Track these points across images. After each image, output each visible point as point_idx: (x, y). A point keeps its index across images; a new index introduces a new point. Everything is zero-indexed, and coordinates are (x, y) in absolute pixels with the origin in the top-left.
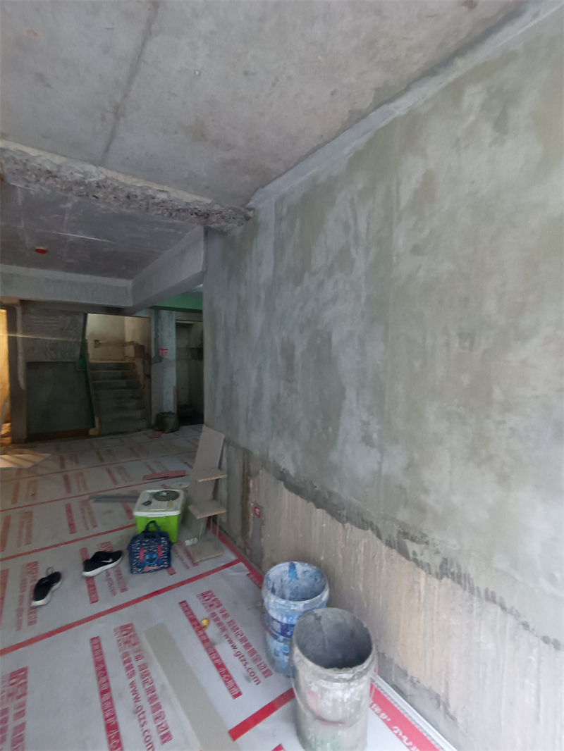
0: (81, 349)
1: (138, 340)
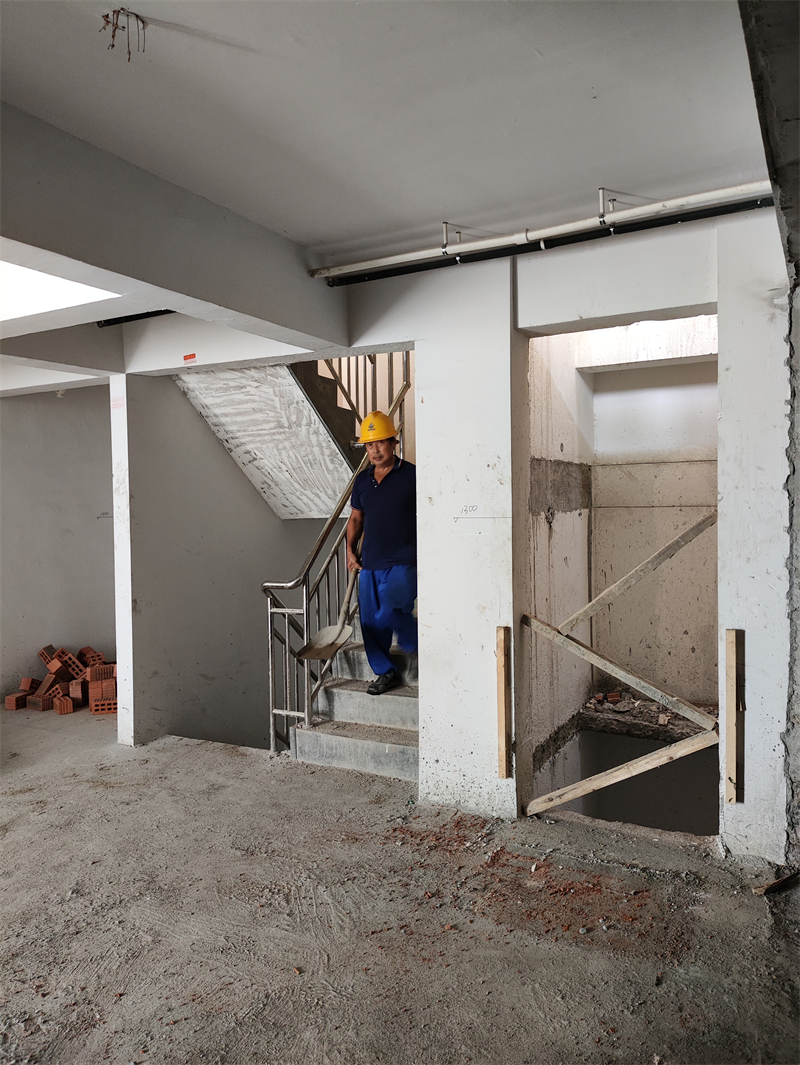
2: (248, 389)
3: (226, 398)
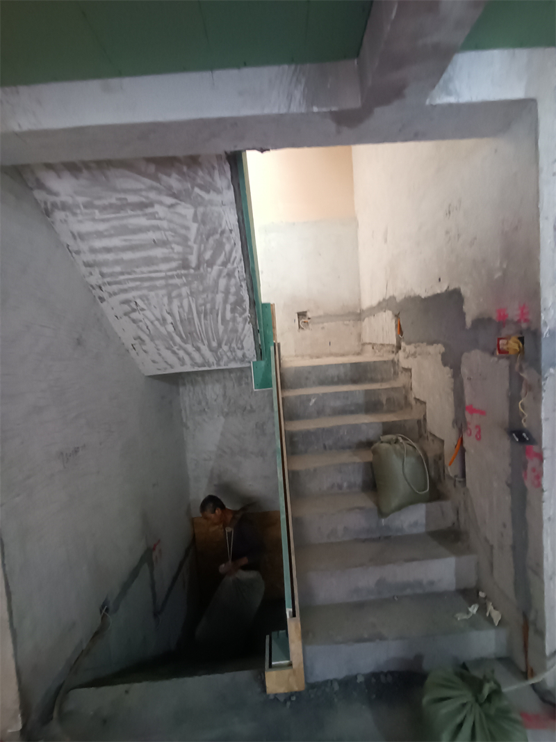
0: (256, 332)
1: (411, 281)
2: (157, 208)
3: (115, 223)
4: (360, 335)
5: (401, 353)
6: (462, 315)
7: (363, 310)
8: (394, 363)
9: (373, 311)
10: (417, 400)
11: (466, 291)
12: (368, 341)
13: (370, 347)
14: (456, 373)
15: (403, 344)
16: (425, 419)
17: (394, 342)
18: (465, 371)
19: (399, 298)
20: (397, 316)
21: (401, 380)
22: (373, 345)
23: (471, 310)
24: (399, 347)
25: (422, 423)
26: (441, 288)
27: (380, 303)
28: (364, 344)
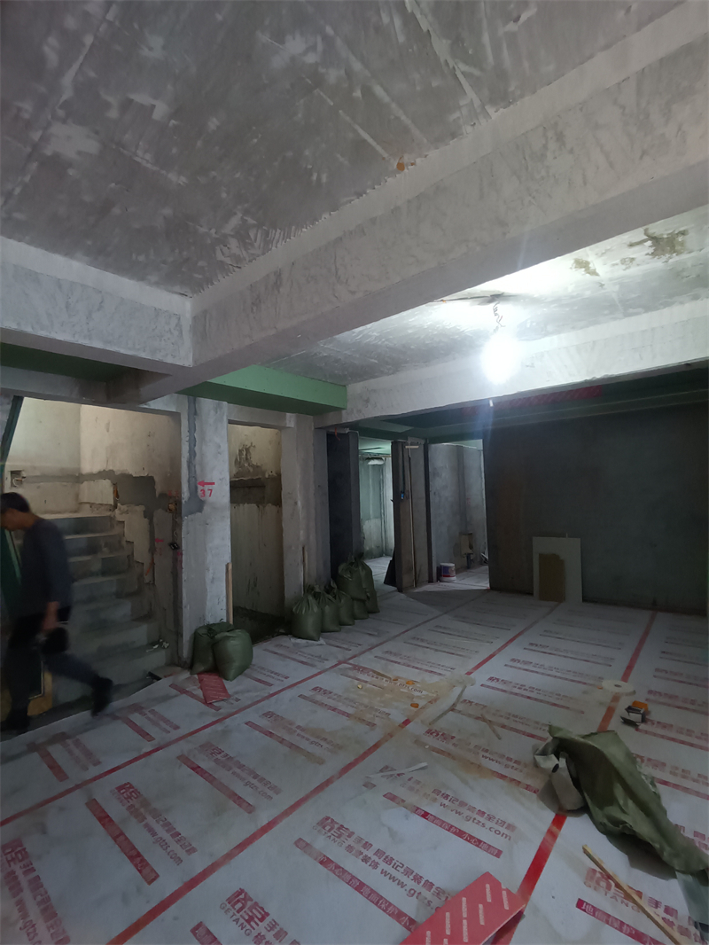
1: (126, 463)
4: (77, 496)
5: (117, 511)
6: (154, 490)
7: (82, 475)
8: (111, 519)
9: (93, 477)
10: (128, 542)
11: (156, 479)
12: (85, 501)
13: (88, 506)
14: (151, 523)
15: (119, 504)
16: (133, 554)
17: (112, 503)
18: (155, 520)
19: (117, 473)
20: (115, 485)
21: (116, 530)
22: (92, 505)
23: (159, 489)
24: (115, 507)
25: (130, 557)
26: (145, 474)
27: (100, 472)
28: (81, 503)
